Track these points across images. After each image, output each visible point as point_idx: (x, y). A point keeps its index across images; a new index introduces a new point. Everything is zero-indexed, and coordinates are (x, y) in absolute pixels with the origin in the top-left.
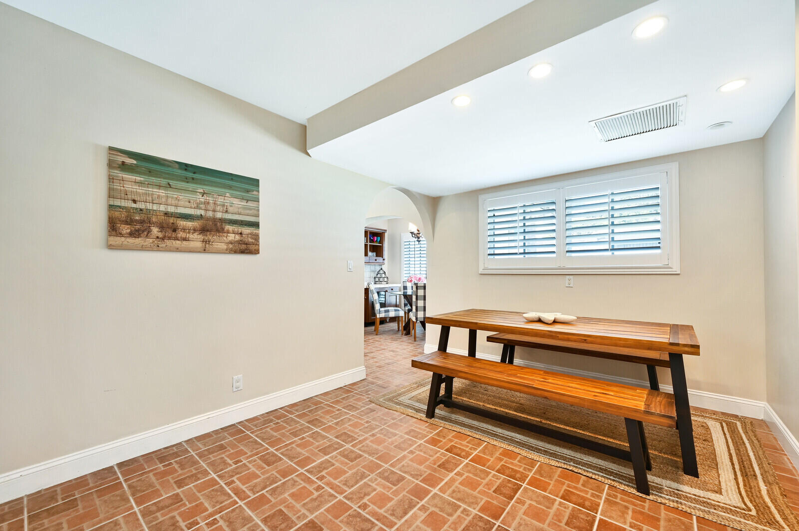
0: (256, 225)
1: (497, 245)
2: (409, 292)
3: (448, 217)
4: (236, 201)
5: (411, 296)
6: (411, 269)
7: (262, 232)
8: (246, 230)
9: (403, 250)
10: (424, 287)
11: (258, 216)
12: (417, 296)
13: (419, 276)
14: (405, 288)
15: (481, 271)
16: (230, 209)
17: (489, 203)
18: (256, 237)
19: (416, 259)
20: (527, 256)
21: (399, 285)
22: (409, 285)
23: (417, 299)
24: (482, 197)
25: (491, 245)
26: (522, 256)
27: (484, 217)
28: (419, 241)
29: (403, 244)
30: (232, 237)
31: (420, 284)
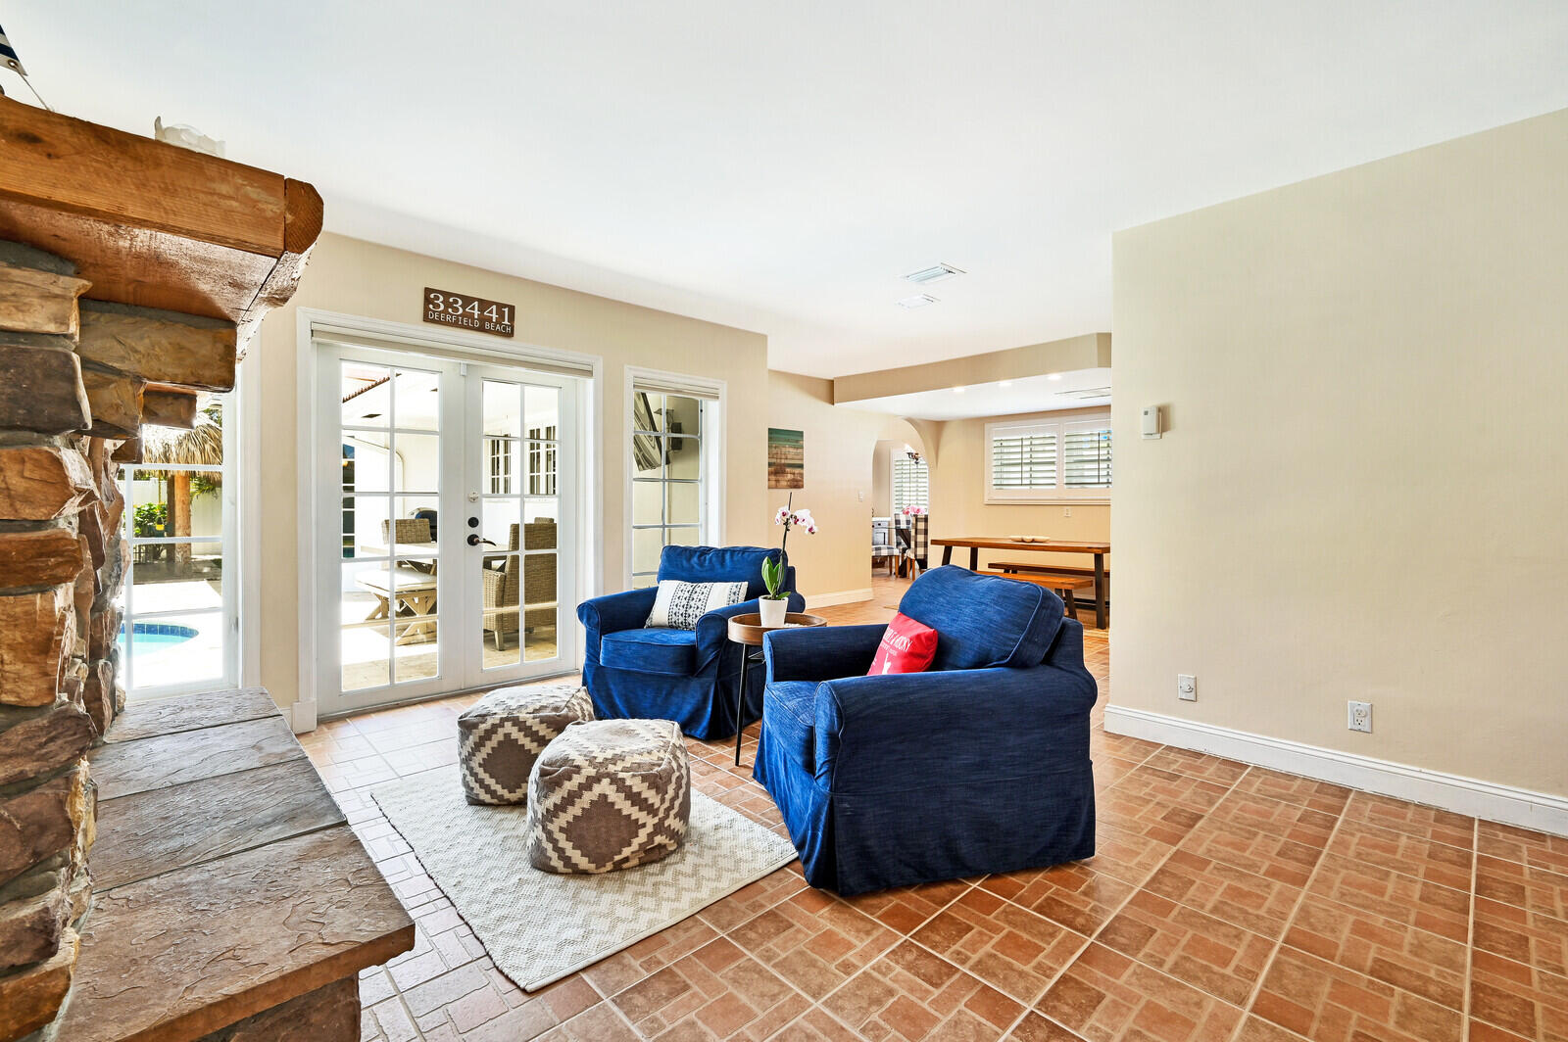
0: (801, 466)
1: (1005, 476)
2: (903, 526)
3: (953, 444)
4: (791, 450)
5: (907, 529)
6: (904, 498)
7: (805, 471)
8: (797, 471)
9: (893, 472)
10: (926, 520)
11: (802, 459)
12: (916, 530)
13: (917, 507)
14: (898, 522)
15: (986, 501)
16: (789, 457)
17: (995, 433)
18: (802, 475)
19: (912, 485)
20: (1033, 487)
21: (888, 519)
22: (903, 518)
23: (916, 533)
24: (987, 426)
25: (999, 475)
26: (1028, 487)
27: (991, 447)
28: (917, 463)
29: (893, 463)
30: (790, 477)
31: (921, 515)
